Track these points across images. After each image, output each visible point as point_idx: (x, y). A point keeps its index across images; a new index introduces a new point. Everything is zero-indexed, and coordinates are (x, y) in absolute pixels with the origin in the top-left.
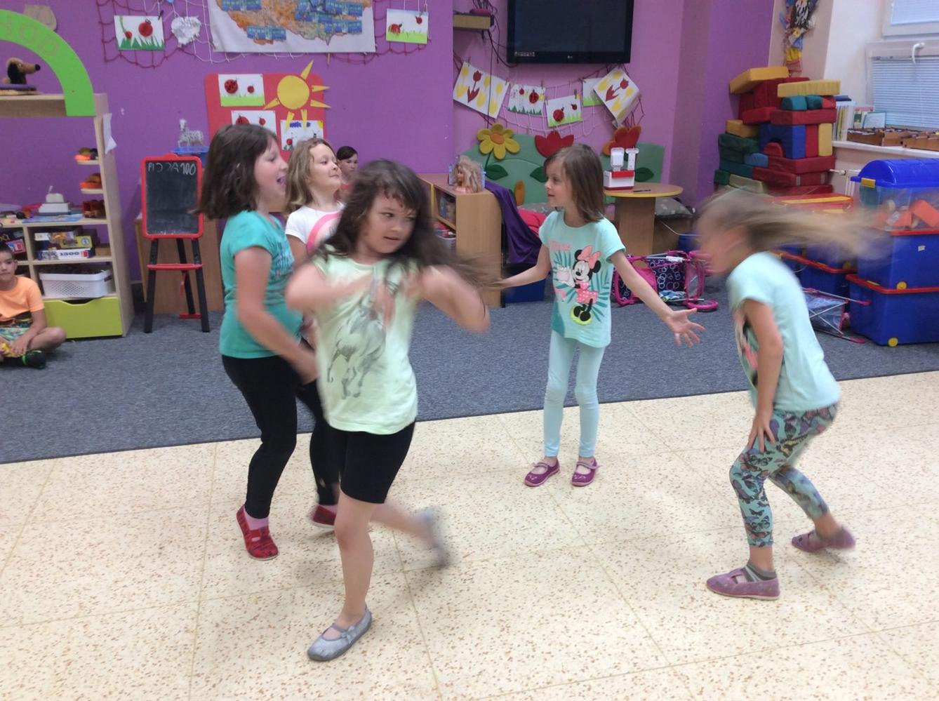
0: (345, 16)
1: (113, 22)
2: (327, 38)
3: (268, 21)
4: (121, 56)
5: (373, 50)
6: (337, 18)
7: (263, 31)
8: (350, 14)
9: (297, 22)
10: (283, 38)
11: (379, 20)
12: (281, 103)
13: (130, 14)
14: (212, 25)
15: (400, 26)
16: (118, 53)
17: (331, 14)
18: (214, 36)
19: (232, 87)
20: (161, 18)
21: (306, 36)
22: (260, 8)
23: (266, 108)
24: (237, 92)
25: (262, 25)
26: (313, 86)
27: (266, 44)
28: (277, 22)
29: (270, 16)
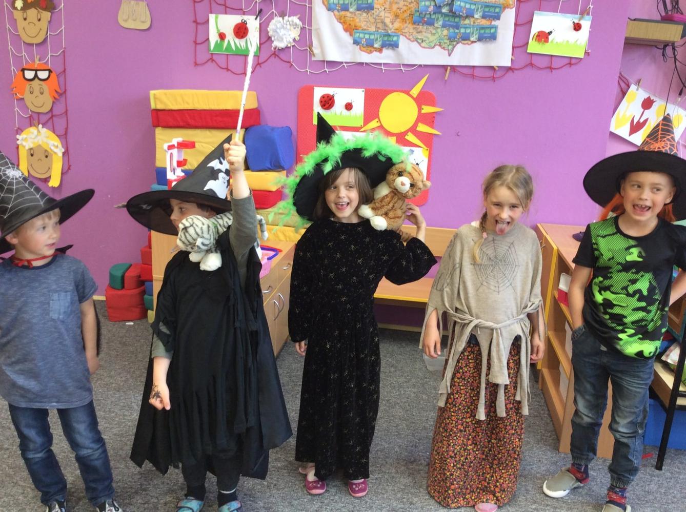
0: (477, 19)
1: (207, 22)
2: (450, 47)
3: (380, 25)
4: (212, 60)
5: (509, 64)
6: (467, 22)
7: (372, 37)
8: (484, 17)
9: (415, 26)
10: (394, 46)
11: (523, 24)
12: (382, 125)
13: (226, 13)
14: (314, 27)
15: (550, 33)
16: (209, 57)
17: (460, 16)
18: (315, 42)
20: (258, 18)
21: (424, 44)
22: (372, 8)
23: (362, 130)
25: (373, 29)
26: (423, 107)
27: (375, 52)
28: (391, 26)
29: (383, 18)
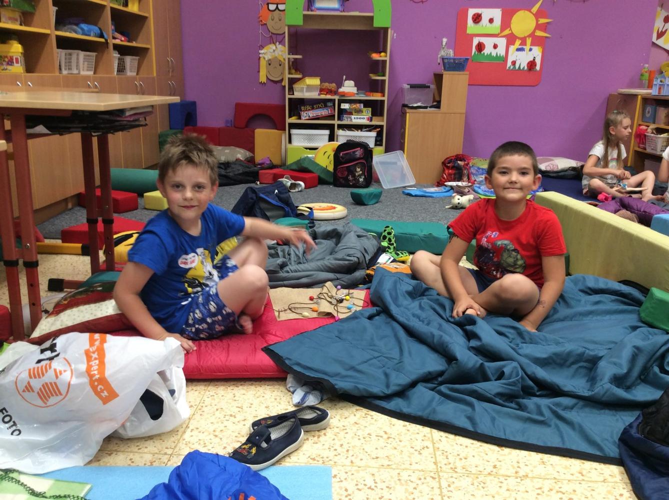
12: (512, 33)
19: (477, 19)
23: (500, 35)
24: (481, 23)
26: (539, 19)
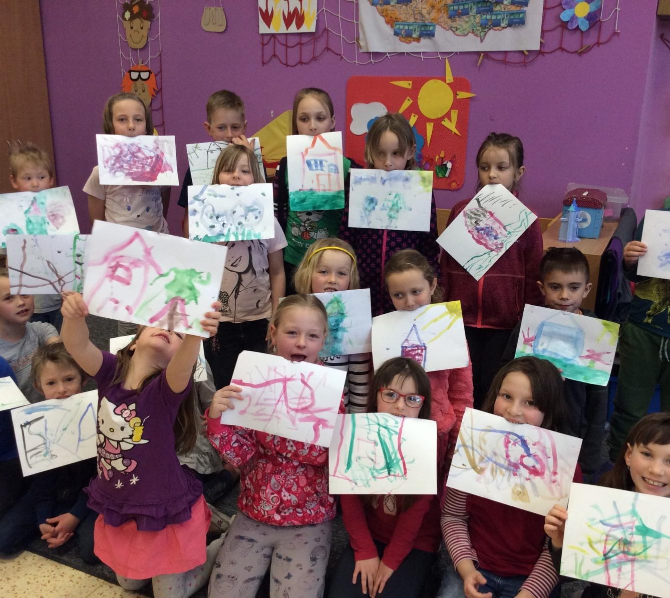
0: (507, 5)
2: (482, 34)
3: (418, 16)
5: (538, 48)
6: (498, 8)
7: (411, 28)
8: (513, 3)
9: (450, 17)
10: (431, 35)
14: (360, 22)
18: (361, 36)
21: (457, 32)
25: (411, 20)
27: (413, 42)
28: (427, 16)
29: (420, 9)
